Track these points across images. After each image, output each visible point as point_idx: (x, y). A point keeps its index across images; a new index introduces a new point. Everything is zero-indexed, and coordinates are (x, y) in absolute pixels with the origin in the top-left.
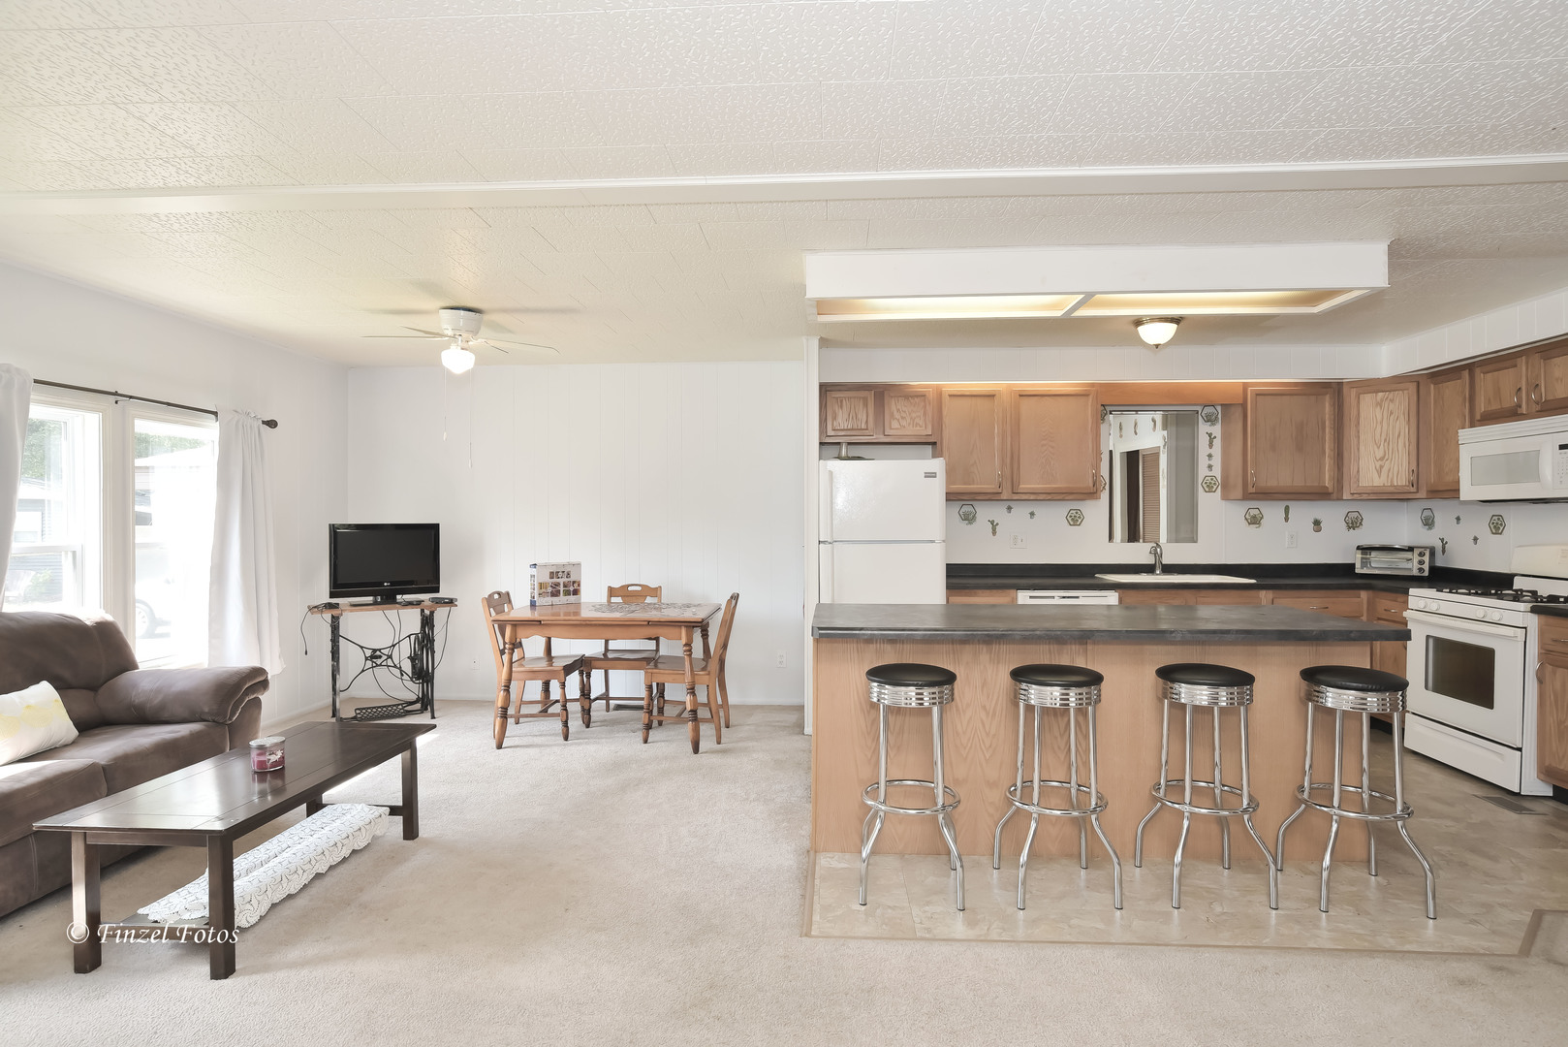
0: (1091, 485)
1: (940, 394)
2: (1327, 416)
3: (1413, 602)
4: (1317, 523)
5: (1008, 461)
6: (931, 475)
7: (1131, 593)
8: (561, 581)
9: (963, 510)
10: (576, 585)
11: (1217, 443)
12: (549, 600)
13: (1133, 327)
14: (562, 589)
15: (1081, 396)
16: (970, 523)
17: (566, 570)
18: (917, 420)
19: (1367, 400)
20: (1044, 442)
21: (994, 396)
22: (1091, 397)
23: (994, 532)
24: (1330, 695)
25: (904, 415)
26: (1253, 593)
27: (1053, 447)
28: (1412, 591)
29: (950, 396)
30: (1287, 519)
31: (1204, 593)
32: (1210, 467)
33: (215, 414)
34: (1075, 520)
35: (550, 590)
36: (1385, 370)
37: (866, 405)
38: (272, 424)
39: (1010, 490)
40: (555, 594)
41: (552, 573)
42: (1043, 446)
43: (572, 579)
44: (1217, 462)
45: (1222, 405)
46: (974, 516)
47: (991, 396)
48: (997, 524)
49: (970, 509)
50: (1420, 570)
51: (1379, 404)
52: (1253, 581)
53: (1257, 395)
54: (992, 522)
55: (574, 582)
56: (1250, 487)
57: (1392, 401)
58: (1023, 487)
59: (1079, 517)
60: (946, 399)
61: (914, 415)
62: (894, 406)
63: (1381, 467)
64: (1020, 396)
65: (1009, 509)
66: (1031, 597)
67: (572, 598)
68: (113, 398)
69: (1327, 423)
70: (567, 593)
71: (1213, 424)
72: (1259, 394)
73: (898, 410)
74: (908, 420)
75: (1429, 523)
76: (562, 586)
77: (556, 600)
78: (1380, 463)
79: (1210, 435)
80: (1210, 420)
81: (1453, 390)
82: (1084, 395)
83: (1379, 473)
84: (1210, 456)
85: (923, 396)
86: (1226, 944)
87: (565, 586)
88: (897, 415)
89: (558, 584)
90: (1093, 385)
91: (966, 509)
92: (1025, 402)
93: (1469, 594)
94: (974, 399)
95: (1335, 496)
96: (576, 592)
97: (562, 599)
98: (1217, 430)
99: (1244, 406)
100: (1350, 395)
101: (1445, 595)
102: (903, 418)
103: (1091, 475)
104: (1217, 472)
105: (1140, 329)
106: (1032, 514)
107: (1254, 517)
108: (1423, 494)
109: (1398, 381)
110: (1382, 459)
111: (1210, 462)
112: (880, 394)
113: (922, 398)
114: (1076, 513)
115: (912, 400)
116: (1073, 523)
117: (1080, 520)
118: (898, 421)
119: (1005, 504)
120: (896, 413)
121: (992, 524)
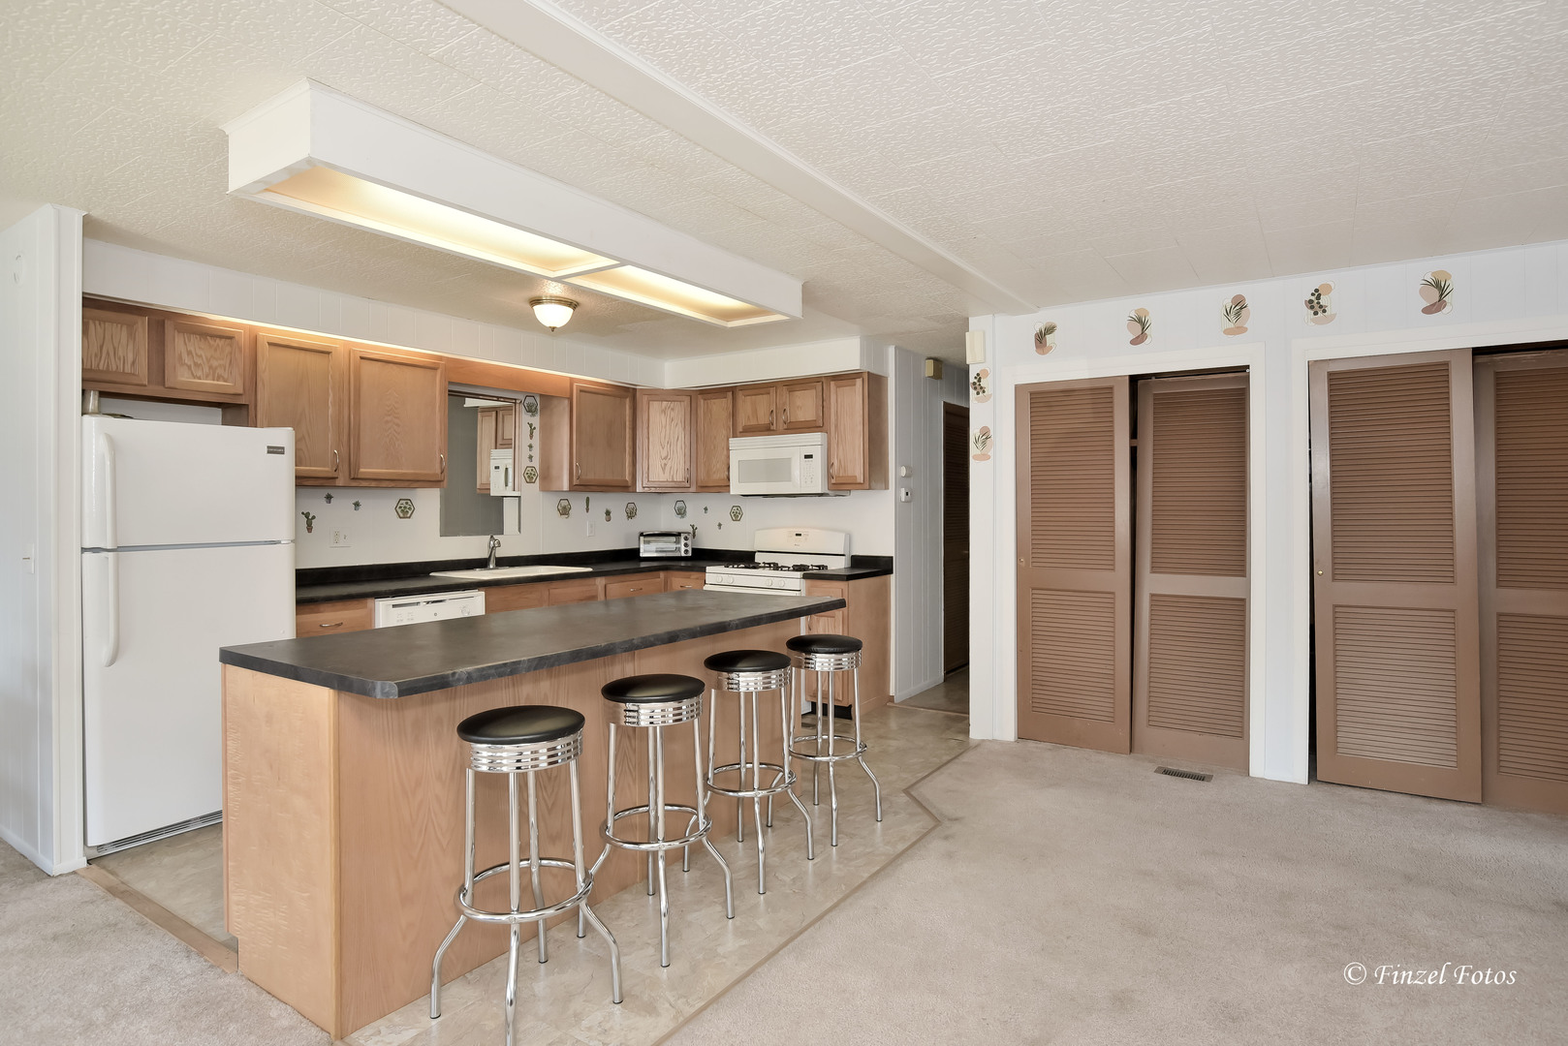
0: (439, 471)
1: (254, 341)
2: (627, 418)
3: (709, 578)
4: (608, 513)
5: (345, 438)
6: (274, 450)
7: (494, 590)
11: (536, 433)
13: (528, 306)
15: (429, 367)
18: (220, 371)
19: (655, 406)
20: (389, 418)
21: (329, 353)
22: (439, 371)
23: (310, 528)
24: (818, 660)
25: (198, 359)
26: (590, 581)
27: (398, 425)
28: (708, 569)
29: (270, 344)
30: (587, 510)
31: (555, 584)
32: (531, 457)
34: (405, 511)
36: (669, 383)
37: (132, 335)
39: (347, 473)
42: (387, 422)
44: (536, 452)
45: (541, 395)
47: (323, 353)
48: (314, 517)
50: (686, 551)
51: (664, 411)
52: (590, 569)
53: (581, 391)
54: (307, 515)
56: (575, 478)
57: (672, 409)
58: (365, 470)
59: (410, 509)
60: (264, 351)
61: (215, 363)
62: (180, 345)
63: (665, 465)
64: (362, 358)
65: (329, 498)
66: (394, 606)
69: (627, 423)
71: (533, 415)
72: (582, 391)
73: (189, 353)
74: (206, 369)
75: (681, 513)
78: (665, 461)
79: (531, 425)
80: (531, 410)
81: (720, 407)
82: (433, 368)
83: (664, 469)
84: (530, 446)
85: (229, 338)
86: (829, 905)
88: (187, 360)
90: (440, 358)
92: (367, 366)
93: (746, 567)
94: (302, 352)
95: (631, 489)
98: (536, 421)
99: (571, 400)
100: (642, 401)
101: (730, 570)
102: (196, 364)
103: (438, 460)
104: (536, 463)
105: (537, 308)
106: (357, 505)
107: (564, 508)
108: (693, 489)
109: (677, 394)
110: (665, 458)
111: (531, 453)
112: (160, 322)
113: (228, 341)
114: (407, 503)
115: (212, 342)
116: (401, 515)
117: (410, 512)
118: (189, 367)
119: (325, 492)
120: (185, 356)
121: (307, 517)
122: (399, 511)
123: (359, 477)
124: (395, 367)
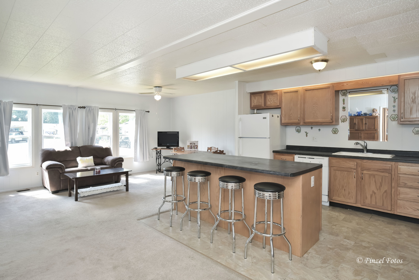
0: (330, 120)
5: (302, 112)
6: (264, 118)
8: (193, 145)
9: (297, 128)
10: (197, 146)
11: (397, 101)
12: (190, 149)
14: (193, 147)
16: (299, 133)
17: (194, 143)
18: (275, 101)
20: (314, 105)
21: (298, 91)
23: (307, 136)
25: (271, 100)
27: (317, 107)
29: (284, 93)
32: (394, 110)
33: (135, 111)
35: (190, 147)
37: (261, 98)
38: (148, 112)
39: (303, 122)
40: (191, 148)
41: (190, 143)
42: (314, 107)
43: (196, 145)
44: (397, 108)
46: (300, 130)
47: (296, 92)
48: (308, 133)
49: (299, 128)
53: (405, 80)
54: (306, 132)
55: (196, 146)
58: (307, 120)
59: (337, 131)
61: (274, 100)
62: (268, 97)
64: (306, 90)
65: (312, 128)
66: (298, 157)
67: (196, 149)
68: (115, 110)
70: (194, 148)
71: (395, 93)
73: (270, 99)
74: (273, 101)
76: (193, 146)
77: (191, 150)
79: (394, 97)
80: (394, 91)
82: (327, 88)
84: (394, 106)
87: (194, 146)
89: (192, 146)
91: (298, 128)
92: (308, 92)
94: (292, 93)
96: (197, 148)
97: (193, 149)
98: (397, 95)
99: (398, 85)
102: (271, 101)
103: (330, 116)
104: (397, 113)
106: (319, 130)
107: (417, 131)
112: (266, 93)
113: (276, 94)
114: (336, 129)
115: (274, 95)
116: (334, 133)
117: (337, 132)
118: (270, 102)
119: (311, 126)
120: (269, 99)
121: (306, 133)
122: (333, 132)
123: (305, 122)
124: (316, 90)
